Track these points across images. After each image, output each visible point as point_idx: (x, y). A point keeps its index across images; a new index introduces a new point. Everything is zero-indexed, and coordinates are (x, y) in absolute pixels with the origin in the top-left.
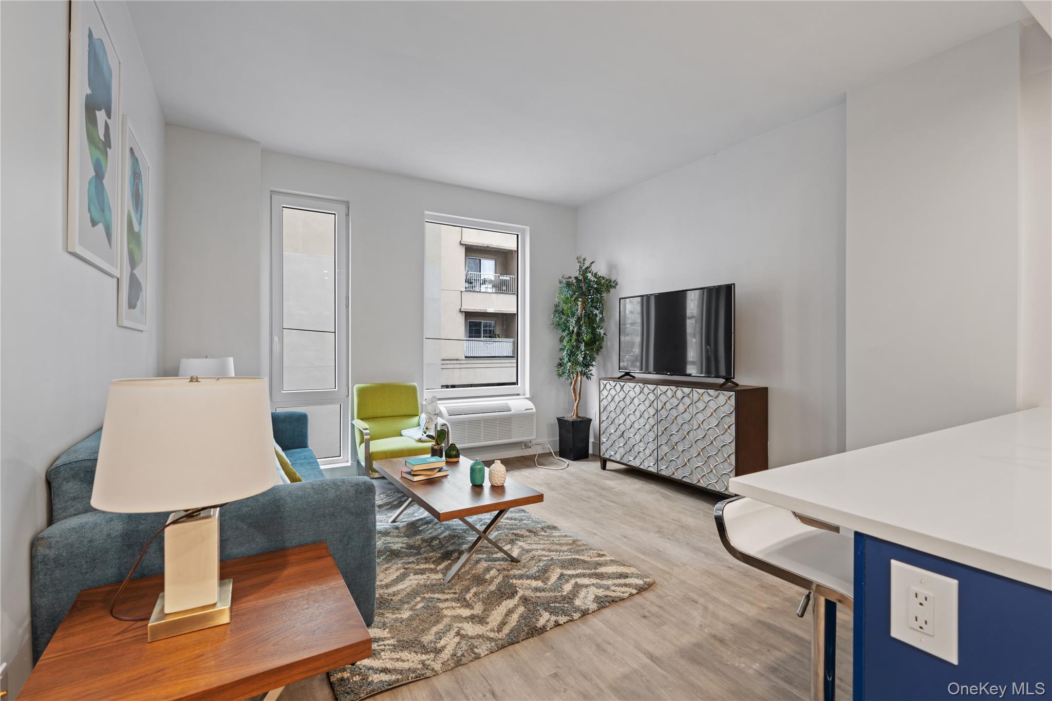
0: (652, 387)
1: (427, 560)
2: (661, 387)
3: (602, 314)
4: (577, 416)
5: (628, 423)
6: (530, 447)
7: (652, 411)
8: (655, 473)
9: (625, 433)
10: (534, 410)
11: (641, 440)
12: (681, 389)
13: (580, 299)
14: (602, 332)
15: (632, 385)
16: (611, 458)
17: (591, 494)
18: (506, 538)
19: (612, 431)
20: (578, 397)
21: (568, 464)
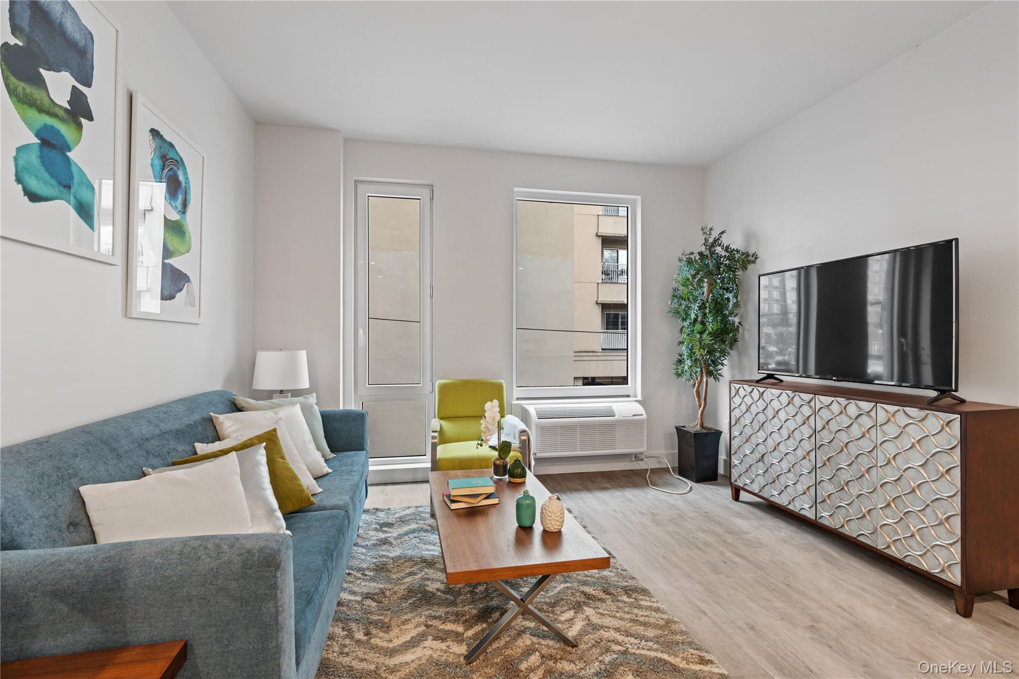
0: (807, 397)
1: (457, 617)
2: (822, 398)
3: (737, 298)
4: (702, 426)
5: (771, 443)
6: (642, 460)
7: (806, 431)
8: (812, 519)
9: (765, 457)
10: (645, 417)
11: (790, 470)
12: (856, 403)
13: (706, 280)
14: (737, 320)
15: (776, 392)
16: (746, 487)
17: (710, 539)
18: (571, 598)
19: (748, 452)
20: (703, 403)
21: (691, 488)
